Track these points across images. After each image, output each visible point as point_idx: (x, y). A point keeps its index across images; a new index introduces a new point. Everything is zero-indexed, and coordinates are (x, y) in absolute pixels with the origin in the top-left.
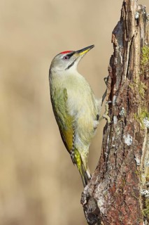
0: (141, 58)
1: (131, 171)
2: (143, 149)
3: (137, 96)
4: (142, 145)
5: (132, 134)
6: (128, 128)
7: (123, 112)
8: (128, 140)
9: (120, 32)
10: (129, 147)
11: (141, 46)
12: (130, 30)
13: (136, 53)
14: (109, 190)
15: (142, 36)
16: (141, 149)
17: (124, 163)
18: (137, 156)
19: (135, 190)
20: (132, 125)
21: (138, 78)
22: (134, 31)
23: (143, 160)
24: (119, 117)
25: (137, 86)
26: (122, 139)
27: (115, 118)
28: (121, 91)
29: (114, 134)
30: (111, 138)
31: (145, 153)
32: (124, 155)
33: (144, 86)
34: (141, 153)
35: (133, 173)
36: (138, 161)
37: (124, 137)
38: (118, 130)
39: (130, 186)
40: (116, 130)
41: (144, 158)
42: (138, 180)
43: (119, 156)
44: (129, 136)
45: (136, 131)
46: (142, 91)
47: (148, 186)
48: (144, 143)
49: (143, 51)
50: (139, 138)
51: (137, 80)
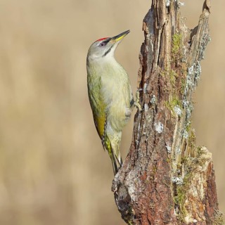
0: (172, 46)
1: (162, 159)
2: (174, 137)
3: (168, 84)
4: (173, 133)
5: (163, 122)
6: (159, 116)
7: (154, 100)
8: (159, 128)
9: (151, 20)
10: (160, 135)
11: (172, 33)
12: (161, 18)
13: (167, 41)
14: (140, 178)
15: (173, 24)
16: (172, 137)
17: (155, 151)
18: (168, 143)
19: (166, 178)
20: (163, 112)
21: (169, 66)
22: (165, 19)
23: (174, 147)
24: (150, 105)
25: (168, 74)
26: (153, 126)
27: (146, 106)
28: (152, 79)
29: (145, 122)
30: (141, 126)
31: (176, 140)
32: (154, 143)
33: (175, 74)
34: (172, 141)
35: (164, 160)
36: (169, 148)
37: (155, 124)
38: (149, 118)
39: (161, 174)
40: (147, 117)
41: (175, 145)
42: (169, 167)
43: (150, 144)
44: (160, 123)
45: (167, 119)
46: (173, 79)
47: (179, 174)
48: (175, 131)
49: (174, 39)
50: (170, 126)
51: (168, 67)
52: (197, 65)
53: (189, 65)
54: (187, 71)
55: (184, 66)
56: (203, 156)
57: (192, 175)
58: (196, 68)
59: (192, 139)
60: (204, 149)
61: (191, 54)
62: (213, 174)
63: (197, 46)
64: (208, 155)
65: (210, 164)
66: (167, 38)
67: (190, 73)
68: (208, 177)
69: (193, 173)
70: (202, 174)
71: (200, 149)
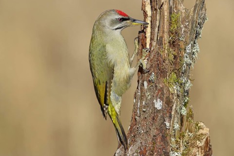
0: (170, 24)
1: (161, 135)
2: (173, 113)
3: (167, 62)
4: (172, 109)
5: (161, 99)
6: (158, 92)
7: (153, 77)
8: (159, 105)
10: (159, 111)
11: (170, 13)
13: (166, 20)
14: (140, 153)
15: (171, 4)
16: (170, 113)
17: (154, 127)
18: (167, 119)
19: (165, 153)
20: (162, 90)
21: (167, 44)
23: (173, 123)
25: (166, 52)
26: (153, 104)
27: (146, 83)
28: (152, 57)
29: (145, 99)
30: (141, 103)
31: (174, 117)
32: (154, 119)
33: (174, 53)
34: (170, 117)
35: (162, 136)
36: (168, 124)
37: (155, 101)
38: (148, 95)
39: (160, 149)
40: (146, 95)
41: (173, 121)
42: (168, 143)
43: (150, 119)
44: (159, 100)
45: (165, 96)
46: (172, 57)
47: (177, 149)
48: (174, 107)
49: (172, 19)
50: (168, 103)
51: (167, 46)
52: (195, 43)
53: (186, 44)
54: (185, 49)
55: (182, 45)
56: (201, 131)
57: (189, 150)
58: (193, 46)
59: (190, 115)
60: (201, 124)
61: (189, 32)
62: (210, 149)
63: (194, 25)
64: (205, 131)
65: (207, 139)
66: (166, 17)
67: (188, 51)
68: (205, 152)
69: (191, 148)
70: (200, 149)
71: (197, 125)
